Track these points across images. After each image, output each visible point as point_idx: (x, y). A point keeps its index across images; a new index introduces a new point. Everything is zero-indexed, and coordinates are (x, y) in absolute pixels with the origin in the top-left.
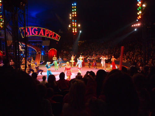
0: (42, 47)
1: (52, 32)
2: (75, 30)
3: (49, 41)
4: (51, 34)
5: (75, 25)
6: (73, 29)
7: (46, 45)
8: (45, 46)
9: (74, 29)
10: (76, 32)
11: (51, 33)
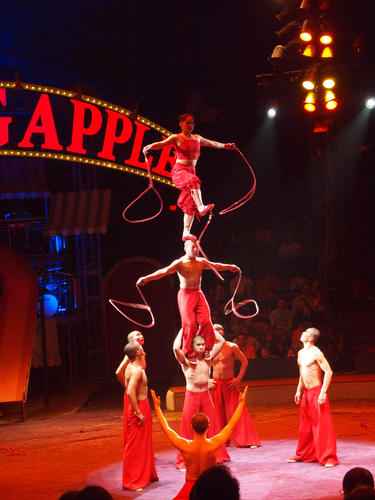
1: (133, 119)
2: (320, 93)
3: (108, 193)
4: (119, 132)
6: (308, 85)
7: (78, 232)
8: (70, 240)
9: (318, 82)
10: (331, 105)
11: (120, 124)
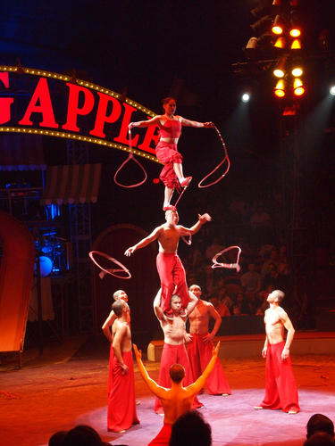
0: (44, 210)
1: (121, 101)
2: (289, 81)
3: (98, 167)
4: (109, 113)
5: (288, 40)
6: (279, 73)
7: (71, 201)
8: (64, 208)
9: (288, 70)
10: (299, 92)
11: (110, 104)
